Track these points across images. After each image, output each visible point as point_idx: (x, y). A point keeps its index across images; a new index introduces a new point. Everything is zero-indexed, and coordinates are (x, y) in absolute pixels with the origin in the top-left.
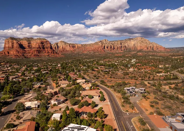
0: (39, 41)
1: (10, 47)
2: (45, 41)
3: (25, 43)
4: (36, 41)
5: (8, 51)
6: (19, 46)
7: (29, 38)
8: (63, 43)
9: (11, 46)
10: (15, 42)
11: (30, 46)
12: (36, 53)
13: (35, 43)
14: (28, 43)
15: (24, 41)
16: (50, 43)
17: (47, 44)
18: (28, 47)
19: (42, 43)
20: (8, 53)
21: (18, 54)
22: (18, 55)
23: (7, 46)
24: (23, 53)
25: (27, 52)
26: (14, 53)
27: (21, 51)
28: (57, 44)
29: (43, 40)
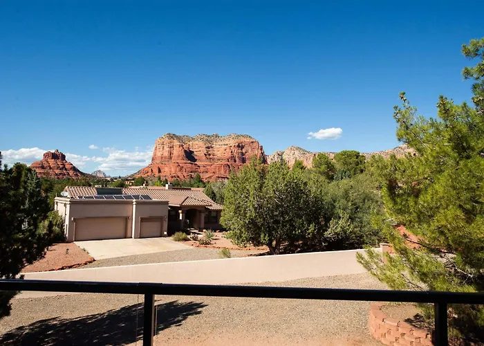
0: (232, 143)
1: (165, 157)
2: (248, 140)
3: (198, 148)
4: (226, 143)
5: (160, 165)
6: (183, 153)
7: (209, 136)
8: (297, 153)
9: (166, 154)
10: (176, 143)
11: (210, 155)
12: (222, 172)
13: (223, 146)
14: (207, 148)
15: (197, 142)
16: (261, 146)
17: (253, 149)
18: (204, 157)
19: (240, 146)
20: (160, 171)
21: (179, 174)
22: (178, 177)
23: (159, 154)
24: (191, 172)
25: (202, 169)
26: (171, 171)
27: (188, 165)
28: (280, 155)
29: (243, 139)
